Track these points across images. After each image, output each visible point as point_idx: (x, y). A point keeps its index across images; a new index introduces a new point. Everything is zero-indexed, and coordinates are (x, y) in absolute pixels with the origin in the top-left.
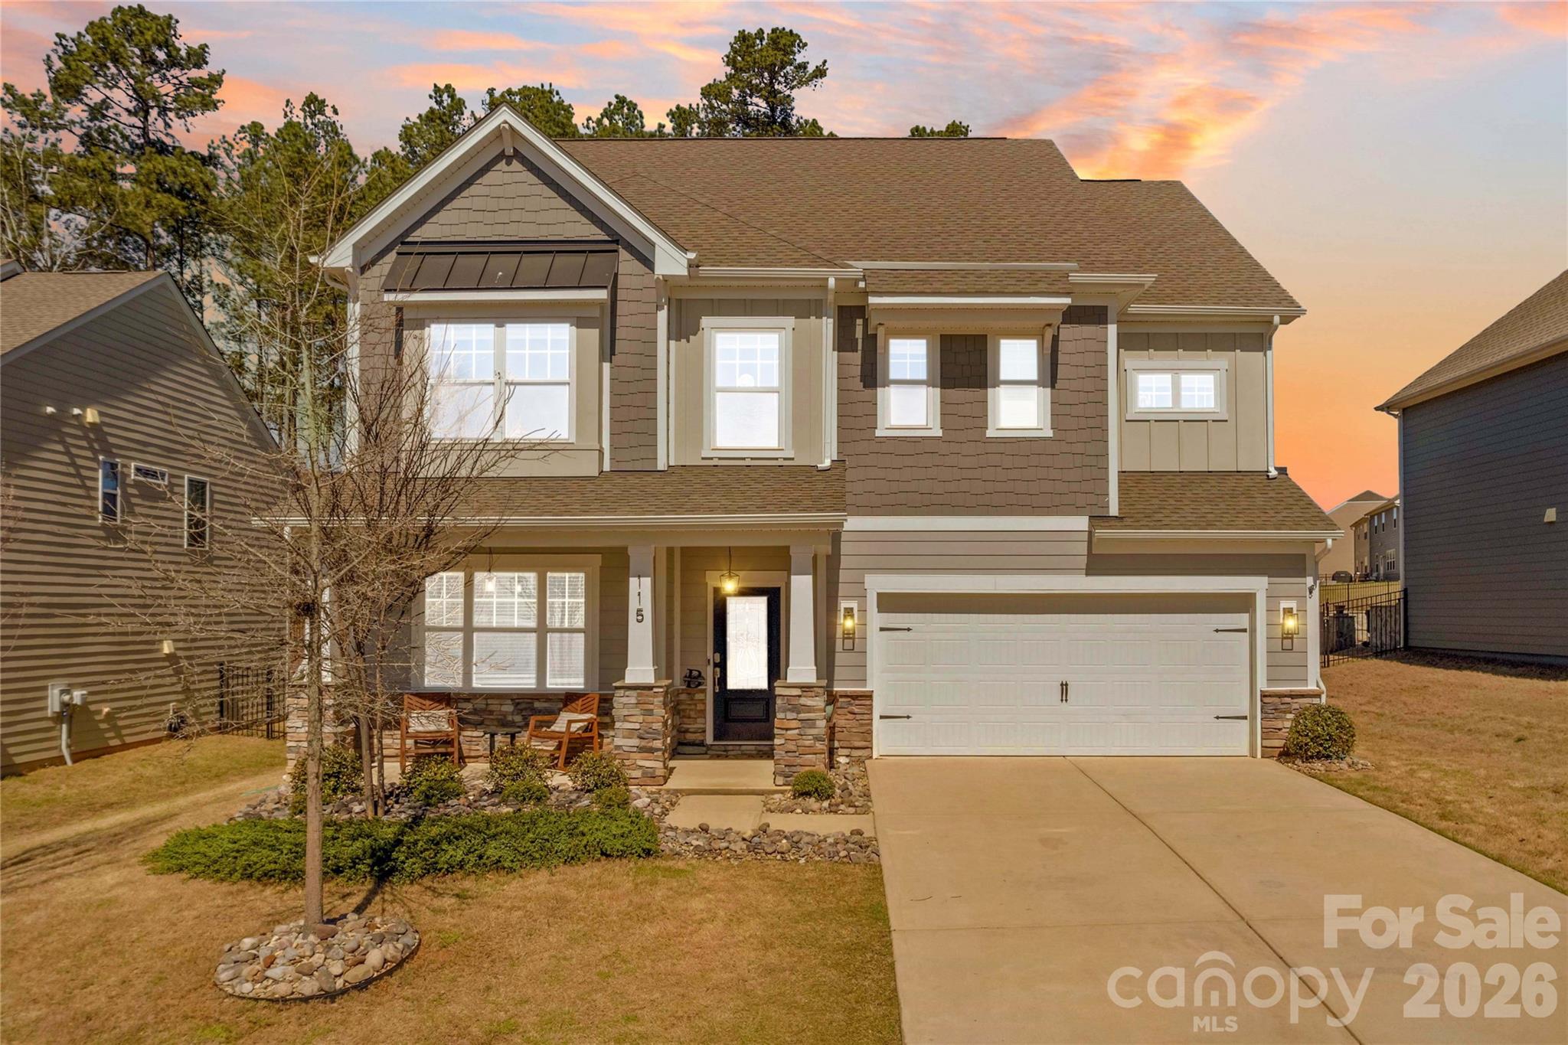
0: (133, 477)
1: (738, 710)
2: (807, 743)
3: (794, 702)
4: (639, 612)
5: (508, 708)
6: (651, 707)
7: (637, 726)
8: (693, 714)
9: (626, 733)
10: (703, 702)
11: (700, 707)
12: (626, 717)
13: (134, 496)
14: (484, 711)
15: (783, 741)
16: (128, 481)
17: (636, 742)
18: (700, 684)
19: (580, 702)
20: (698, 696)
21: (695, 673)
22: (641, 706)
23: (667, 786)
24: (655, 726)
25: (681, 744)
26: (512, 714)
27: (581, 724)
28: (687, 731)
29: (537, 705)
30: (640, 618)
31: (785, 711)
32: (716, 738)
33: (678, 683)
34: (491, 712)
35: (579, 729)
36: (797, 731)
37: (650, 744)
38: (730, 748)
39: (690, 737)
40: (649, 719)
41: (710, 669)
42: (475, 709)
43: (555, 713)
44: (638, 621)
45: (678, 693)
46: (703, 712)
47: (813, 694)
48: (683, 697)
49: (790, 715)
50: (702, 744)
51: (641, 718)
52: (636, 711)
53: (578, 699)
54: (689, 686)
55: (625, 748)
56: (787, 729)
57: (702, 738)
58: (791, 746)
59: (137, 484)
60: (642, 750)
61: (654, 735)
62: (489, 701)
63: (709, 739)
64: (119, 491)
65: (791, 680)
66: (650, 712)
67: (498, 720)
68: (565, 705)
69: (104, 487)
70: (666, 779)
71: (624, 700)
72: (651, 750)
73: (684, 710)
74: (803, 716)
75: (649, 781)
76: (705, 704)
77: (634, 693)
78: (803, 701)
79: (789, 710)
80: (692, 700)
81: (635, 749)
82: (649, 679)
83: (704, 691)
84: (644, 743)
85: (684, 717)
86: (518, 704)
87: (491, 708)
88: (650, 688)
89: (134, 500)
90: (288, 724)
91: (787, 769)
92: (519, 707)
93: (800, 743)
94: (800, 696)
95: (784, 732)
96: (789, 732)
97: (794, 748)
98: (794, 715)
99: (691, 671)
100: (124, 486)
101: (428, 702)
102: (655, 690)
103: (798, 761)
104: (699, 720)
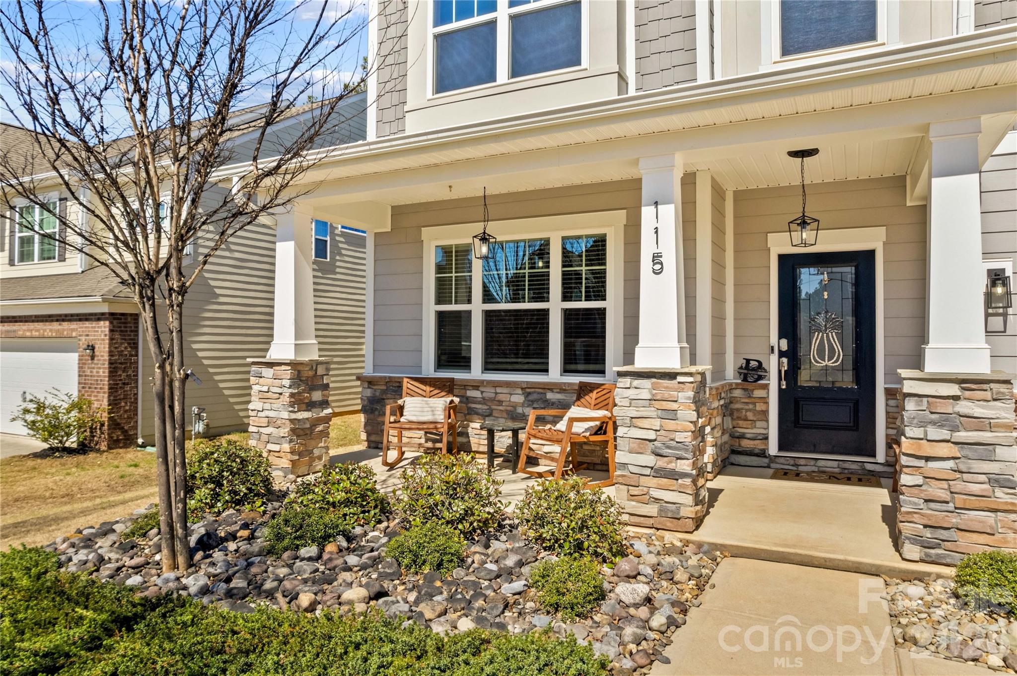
0: (340, 229)
1: (812, 413)
2: (975, 488)
3: (948, 407)
4: (656, 258)
5: (518, 398)
6: (674, 406)
7: (652, 435)
8: (750, 415)
9: (634, 445)
10: (765, 400)
11: (760, 407)
12: (633, 422)
13: (341, 242)
14: (492, 400)
15: (919, 480)
16: (337, 232)
17: (649, 460)
18: (760, 378)
19: (594, 395)
20: (758, 393)
21: (753, 364)
22: (657, 404)
23: (700, 536)
24: (679, 437)
25: (733, 452)
26: (523, 405)
27: (592, 424)
28: (742, 437)
29: (550, 396)
30: (658, 267)
31: (923, 424)
32: (781, 448)
33: (731, 374)
34: (500, 402)
35: (586, 430)
36: (951, 464)
37: (672, 466)
38: (802, 462)
39: (746, 444)
40: (670, 424)
41: (774, 358)
42: (483, 398)
43: (566, 407)
44: (655, 272)
45: (731, 388)
46: (765, 413)
47: (988, 395)
48: (737, 393)
49: (934, 433)
50: (763, 454)
51: (657, 424)
52: (651, 412)
53: (591, 391)
54: (745, 379)
55: (632, 469)
56: (928, 459)
57: (763, 447)
58: (938, 491)
59: (343, 234)
60: (659, 473)
61: (678, 451)
62: (499, 390)
63: (773, 448)
64: (328, 238)
65: (932, 366)
66: (671, 415)
67: (507, 412)
68: (578, 399)
69: (316, 234)
70: (699, 522)
71: (631, 393)
72: (674, 475)
73: (738, 410)
74: (962, 435)
75: (669, 524)
76: (767, 403)
77: (647, 383)
78: (964, 407)
79: (933, 423)
80: (750, 397)
81: (647, 471)
82: (673, 363)
83: (766, 387)
84: (661, 463)
85: (739, 418)
86: (529, 394)
87: (500, 397)
88: (671, 376)
89: (341, 245)
90: (251, 406)
91: (928, 533)
92: (531, 398)
93: (958, 486)
94: (956, 398)
95: (921, 463)
96: (931, 464)
97: (944, 495)
98: (945, 434)
99: (748, 361)
100: (333, 235)
101: (428, 389)
102: (680, 379)
103: (954, 520)
104: (759, 424)
